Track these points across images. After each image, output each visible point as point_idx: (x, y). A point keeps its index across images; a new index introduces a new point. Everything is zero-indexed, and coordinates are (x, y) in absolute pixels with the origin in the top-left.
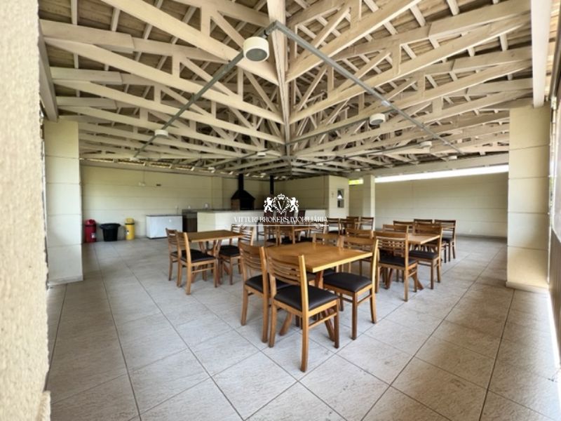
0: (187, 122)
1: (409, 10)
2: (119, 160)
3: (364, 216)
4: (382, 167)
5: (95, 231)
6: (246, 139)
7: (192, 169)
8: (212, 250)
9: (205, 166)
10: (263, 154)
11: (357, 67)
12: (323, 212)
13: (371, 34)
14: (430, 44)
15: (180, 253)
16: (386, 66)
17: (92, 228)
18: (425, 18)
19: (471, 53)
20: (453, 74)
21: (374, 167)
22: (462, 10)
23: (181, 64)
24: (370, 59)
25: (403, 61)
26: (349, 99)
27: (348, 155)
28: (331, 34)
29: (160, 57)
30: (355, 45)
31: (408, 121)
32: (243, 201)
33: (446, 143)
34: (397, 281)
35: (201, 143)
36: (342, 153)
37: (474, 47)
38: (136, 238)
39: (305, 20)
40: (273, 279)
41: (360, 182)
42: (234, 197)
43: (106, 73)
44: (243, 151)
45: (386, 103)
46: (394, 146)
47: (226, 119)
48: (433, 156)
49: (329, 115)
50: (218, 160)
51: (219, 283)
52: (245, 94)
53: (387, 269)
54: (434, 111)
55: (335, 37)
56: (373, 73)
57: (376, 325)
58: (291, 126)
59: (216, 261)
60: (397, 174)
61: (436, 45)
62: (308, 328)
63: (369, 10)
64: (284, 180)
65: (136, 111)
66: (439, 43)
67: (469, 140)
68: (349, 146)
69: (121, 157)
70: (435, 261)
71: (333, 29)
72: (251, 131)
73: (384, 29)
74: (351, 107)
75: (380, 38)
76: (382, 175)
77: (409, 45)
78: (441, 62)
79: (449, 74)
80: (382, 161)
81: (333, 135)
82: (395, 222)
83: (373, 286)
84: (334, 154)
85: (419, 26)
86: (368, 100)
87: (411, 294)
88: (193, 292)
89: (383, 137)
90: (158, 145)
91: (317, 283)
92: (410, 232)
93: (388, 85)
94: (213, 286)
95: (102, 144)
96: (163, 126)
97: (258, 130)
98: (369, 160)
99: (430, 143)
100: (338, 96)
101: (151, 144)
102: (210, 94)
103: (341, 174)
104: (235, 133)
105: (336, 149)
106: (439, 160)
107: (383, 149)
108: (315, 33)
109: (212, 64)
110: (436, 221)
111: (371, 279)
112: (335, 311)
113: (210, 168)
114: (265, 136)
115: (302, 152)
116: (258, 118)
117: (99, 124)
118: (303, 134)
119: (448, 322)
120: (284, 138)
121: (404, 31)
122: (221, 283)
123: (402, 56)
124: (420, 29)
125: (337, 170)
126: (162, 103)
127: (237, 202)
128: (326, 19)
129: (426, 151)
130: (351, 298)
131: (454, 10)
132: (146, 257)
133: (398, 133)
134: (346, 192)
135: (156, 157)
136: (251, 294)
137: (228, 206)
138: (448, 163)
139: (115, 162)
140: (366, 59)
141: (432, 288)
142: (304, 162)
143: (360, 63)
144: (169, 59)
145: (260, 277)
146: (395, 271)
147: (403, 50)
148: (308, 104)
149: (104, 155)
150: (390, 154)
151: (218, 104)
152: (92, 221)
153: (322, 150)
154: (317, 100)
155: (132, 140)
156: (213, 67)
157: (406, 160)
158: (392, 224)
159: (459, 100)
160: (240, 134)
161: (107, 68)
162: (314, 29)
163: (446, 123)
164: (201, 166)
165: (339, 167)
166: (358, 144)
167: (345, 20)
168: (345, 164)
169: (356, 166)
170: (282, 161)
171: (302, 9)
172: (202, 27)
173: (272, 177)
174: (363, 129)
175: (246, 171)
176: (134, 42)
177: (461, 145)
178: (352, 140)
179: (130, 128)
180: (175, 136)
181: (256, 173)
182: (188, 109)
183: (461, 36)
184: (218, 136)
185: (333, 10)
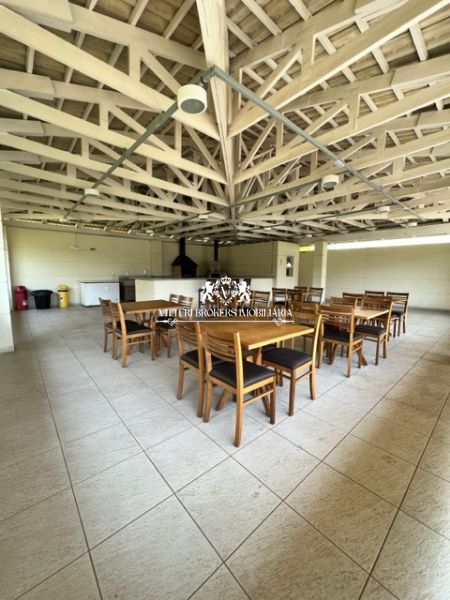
0: (120, 180)
1: (371, 53)
2: (49, 221)
3: (314, 286)
4: (336, 233)
5: (26, 298)
6: (187, 200)
7: (129, 232)
8: (149, 321)
9: (143, 228)
10: (205, 217)
11: (311, 119)
12: (270, 281)
13: (327, 81)
14: (394, 94)
15: (115, 324)
16: (343, 120)
17: (22, 295)
18: (389, 63)
19: (439, 106)
20: (418, 130)
21: (327, 233)
22: (432, 55)
23: (110, 114)
24: (325, 110)
25: (361, 114)
26: (300, 157)
27: (298, 220)
28: (281, 79)
29: (85, 105)
30: (308, 93)
31: (364, 184)
32: (185, 268)
33: (406, 208)
34: (342, 356)
35: (137, 203)
36: (291, 217)
37: (444, 100)
38: (70, 306)
39: (251, 62)
40: (208, 355)
41: (312, 248)
42: (175, 264)
43: (25, 122)
44: (184, 213)
45: (340, 164)
46: (349, 211)
47: (164, 177)
48: (391, 222)
49: (278, 174)
50: (157, 222)
51: (156, 355)
52: (184, 148)
53: (331, 344)
54: (394, 172)
55: (286, 84)
56: (328, 127)
57: (315, 402)
58: (236, 186)
59: (152, 333)
60: (351, 240)
61: (400, 95)
62: (242, 405)
63: (325, 52)
64: (229, 245)
65: (62, 167)
66: (404, 93)
67: (432, 205)
68: (300, 209)
69: (51, 218)
70: (382, 337)
71: (283, 74)
72: (192, 191)
73: (342, 75)
74: (303, 165)
75: (337, 86)
76: (335, 242)
77: (370, 95)
78: (405, 116)
79: (413, 130)
80: (336, 226)
81: (283, 197)
82: (344, 294)
83: (313, 362)
84: (283, 218)
85: (382, 73)
86: (322, 159)
87: (353, 370)
88: (129, 364)
89: (338, 200)
90: (90, 205)
91: (255, 359)
92: (359, 305)
93: (346, 141)
94: (150, 358)
95: (28, 203)
96: (93, 184)
97: (200, 190)
98: (322, 226)
99: (388, 208)
100: (288, 154)
101: (83, 204)
102: (143, 150)
103: (291, 239)
104: (174, 193)
105: (285, 212)
106: (398, 226)
107: (337, 213)
108: (264, 78)
109: (145, 113)
110: (388, 293)
111: (311, 356)
112: (272, 388)
113: (148, 231)
114: (207, 198)
115: (248, 215)
116: (199, 178)
117: (23, 181)
118: (250, 194)
119: (387, 399)
120: (228, 200)
121: (365, 78)
122: (158, 356)
123: (361, 108)
124: (384, 76)
125: (286, 235)
126: (90, 158)
127: (178, 268)
128: (276, 61)
129: (384, 217)
130: (289, 375)
131: (422, 55)
132: (81, 326)
133: (355, 196)
134: (296, 260)
135: (88, 219)
136: (187, 369)
137: (168, 272)
138: (407, 230)
139: (44, 223)
140: (321, 110)
141: (376, 364)
142: (251, 226)
143: (314, 114)
144: (96, 107)
145: (196, 352)
146: (340, 346)
147: (362, 101)
148: (255, 162)
149: (31, 216)
150: (345, 219)
151: (154, 161)
152: (22, 288)
153: (270, 214)
154: (266, 157)
155: (61, 200)
156: (147, 118)
157: (362, 226)
158: (341, 296)
159: (423, 160)
160: (179, 195)
161: (26, 117)
162: (263, 73)
163: (408, 185)
164: (139, 229)
165: (289, 232)
166: (310, 208)
167: (297, 63)
168: (295, 229)
169: (308, 231)
170: (227, 225)
171: (248, 48)
172: (131, 71)
173: (216, 242)
174: (316, 191)
175: (188, 235)
176: (54, 87)
177: (422, 211)
178: (303, 203)
179: (57, 186)
180: (108, 196)
181: (199, 237)
182: (121, 166)
183: (428, 86)
184: (156, 196)
185: (282, 51)
